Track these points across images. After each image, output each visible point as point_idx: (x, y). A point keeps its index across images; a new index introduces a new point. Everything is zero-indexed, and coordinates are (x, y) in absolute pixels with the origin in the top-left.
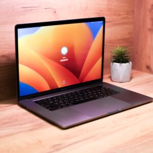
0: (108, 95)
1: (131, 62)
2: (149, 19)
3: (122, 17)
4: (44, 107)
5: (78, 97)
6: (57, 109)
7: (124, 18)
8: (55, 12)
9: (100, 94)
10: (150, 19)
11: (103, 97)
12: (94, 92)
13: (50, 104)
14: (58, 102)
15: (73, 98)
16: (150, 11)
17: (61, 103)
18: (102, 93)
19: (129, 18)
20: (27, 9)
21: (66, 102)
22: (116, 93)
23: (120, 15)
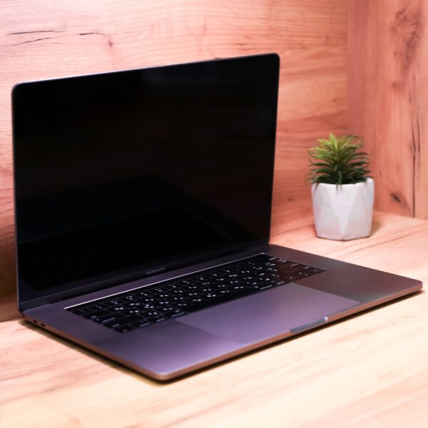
0: (287, 281)
1: (370, 181)
2: (391, 54)
3: (311, 52)
4: (99, 322)
5: (199, 290)
6: (137, 325)
7: (318, 56)
8: (111, 44)
9: (264, 277)
10: (395, 54)
11: (274, 285)
12: (246, 275)
13: (117, 315)
14: (141, 308)
15: (185, 295)
16: (394, 30)
17: (149, 310)
18: (268, 274)
19: (332, 55)
20: (28, 37)
21: (165, 306)
22: (311, 272)
23: (304, 48)
